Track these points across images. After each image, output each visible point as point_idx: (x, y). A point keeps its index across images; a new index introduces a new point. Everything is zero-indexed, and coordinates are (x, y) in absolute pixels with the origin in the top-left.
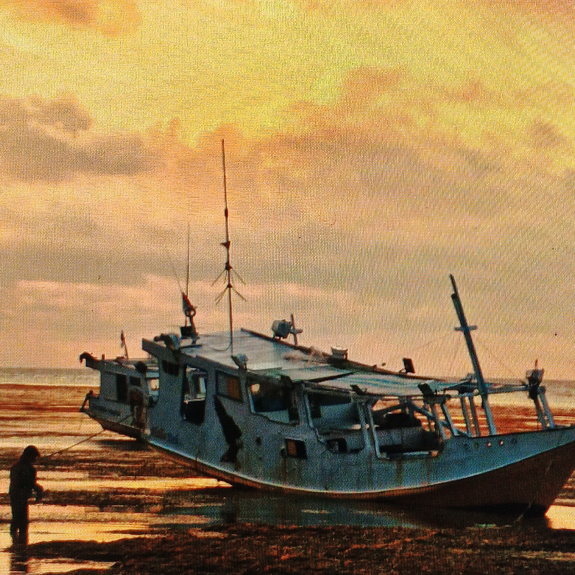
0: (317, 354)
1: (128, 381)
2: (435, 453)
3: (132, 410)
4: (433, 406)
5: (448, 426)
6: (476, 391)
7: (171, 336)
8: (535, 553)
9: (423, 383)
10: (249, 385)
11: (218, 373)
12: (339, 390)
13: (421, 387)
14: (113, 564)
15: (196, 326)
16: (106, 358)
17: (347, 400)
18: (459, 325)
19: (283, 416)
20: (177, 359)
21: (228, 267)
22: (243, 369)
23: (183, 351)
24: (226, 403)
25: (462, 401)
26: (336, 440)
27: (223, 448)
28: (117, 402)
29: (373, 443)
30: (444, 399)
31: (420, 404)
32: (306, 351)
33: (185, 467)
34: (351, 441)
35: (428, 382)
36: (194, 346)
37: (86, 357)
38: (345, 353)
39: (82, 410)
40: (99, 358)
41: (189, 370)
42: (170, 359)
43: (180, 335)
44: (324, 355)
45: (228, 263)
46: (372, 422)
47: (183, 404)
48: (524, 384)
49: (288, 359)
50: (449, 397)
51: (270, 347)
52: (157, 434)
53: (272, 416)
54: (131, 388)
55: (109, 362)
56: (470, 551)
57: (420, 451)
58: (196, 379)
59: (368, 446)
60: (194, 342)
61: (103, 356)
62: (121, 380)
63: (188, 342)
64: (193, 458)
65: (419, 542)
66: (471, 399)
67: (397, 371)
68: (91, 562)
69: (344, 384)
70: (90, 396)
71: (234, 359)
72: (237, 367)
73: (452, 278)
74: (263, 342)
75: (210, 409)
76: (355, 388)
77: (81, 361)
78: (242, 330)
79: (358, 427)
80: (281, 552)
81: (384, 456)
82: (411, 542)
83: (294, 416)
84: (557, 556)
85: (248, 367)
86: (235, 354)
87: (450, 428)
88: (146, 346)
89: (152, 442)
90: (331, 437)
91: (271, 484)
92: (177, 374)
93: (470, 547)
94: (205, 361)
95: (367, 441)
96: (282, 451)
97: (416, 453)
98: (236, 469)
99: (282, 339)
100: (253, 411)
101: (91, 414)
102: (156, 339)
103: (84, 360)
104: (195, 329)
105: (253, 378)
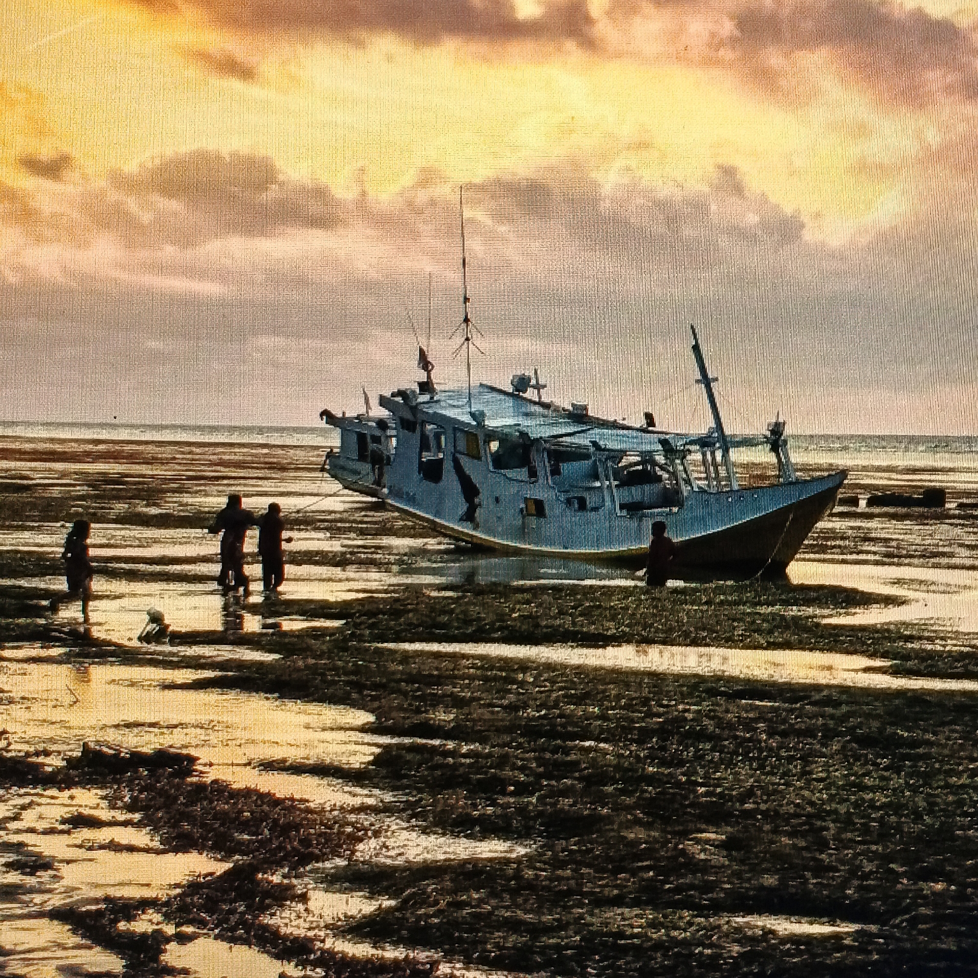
0: (556, 410)
1: (369, 439)
2: (675, 510)
3: (373, 470)
4: (672, 462)
5: (688, 482)
6: (718, 445)
7: (408, 392)
8: (770, 609)
9: (662, 437)
10: (487, 442)
11: (455, 430)
12: (579, 447)
13: (661, 442)
14: (343, 622)
15: (434, 381)
16: (347, 415)
17: (587, 457)
18: (699, 377)
19: (522, 474)
20: (414, 415)
21: (466, 320)
22: (480, 425)
23: (420, 407)
24: (464, 461)
25: (704, 455)
26: (575, 498)
27: (463, 508)
28: (359, 460)
29: (613, 501)
30: (684, 454)
31: (660, 459)
32: (546, 406)
33: (424, 527)
34: (591, 500)
35: (667, 437)
36: (431, 401)
37: (326, 415)
38: (585, 408)
39: (323, 470)
40: (340, 415)
41: (429, 427)
42: (408, 416)
43: (418, 391)
44: (564, 410)
45: (466, 316)
46: (612, 478)
47: (421, 463)
48: (766, 437)
49: (527, 415)
50: (690, 452)
51: (510, 402)
52: (396, 493)
53: (510, 473)
54: (372, 446)
55: (350, 420)
56: (705, 608)
57: (661, 507)
58: (437, 436)
59: (608, 503)
60: (432, 398)
61: (344, 413)
62: (361, 437)
63: (425, 398)
64: (431, 518)
65: (653, 599)
66: (713, 454)
67: (638, 426)
68: (322, 620)
69: (583, 441)
70: (330, 455)
71: (473, 415)
72: (474, 423)
73: (692, 327)
74: (502, 397)
75: (448, 466)
76: (595, 444)
77: (322, 419)
78: (481, 385)
79: (598, 484)
80: (513, 610)
81: (624, 513)
82: (647, 600)
83: (533, 473)
84: (792, 610)
85: (486, 423)
86: (473, 410)
87: (691, 485)
88: (384, 402)
89: (389, 501)
90: (571, 495)
91: (510, 543)
92: (414, 431)
93: (706, 603)
94: (444, 417)
95: (607, 498)
96: (522, 510)
97: (656, 510)
98: (474, 529)
99: (521, 394)
100: (491, 468)
101: (333, 472)
102: (393, 395)
103: (325, 417)
104: (433, 384)
105: (491, 435)
